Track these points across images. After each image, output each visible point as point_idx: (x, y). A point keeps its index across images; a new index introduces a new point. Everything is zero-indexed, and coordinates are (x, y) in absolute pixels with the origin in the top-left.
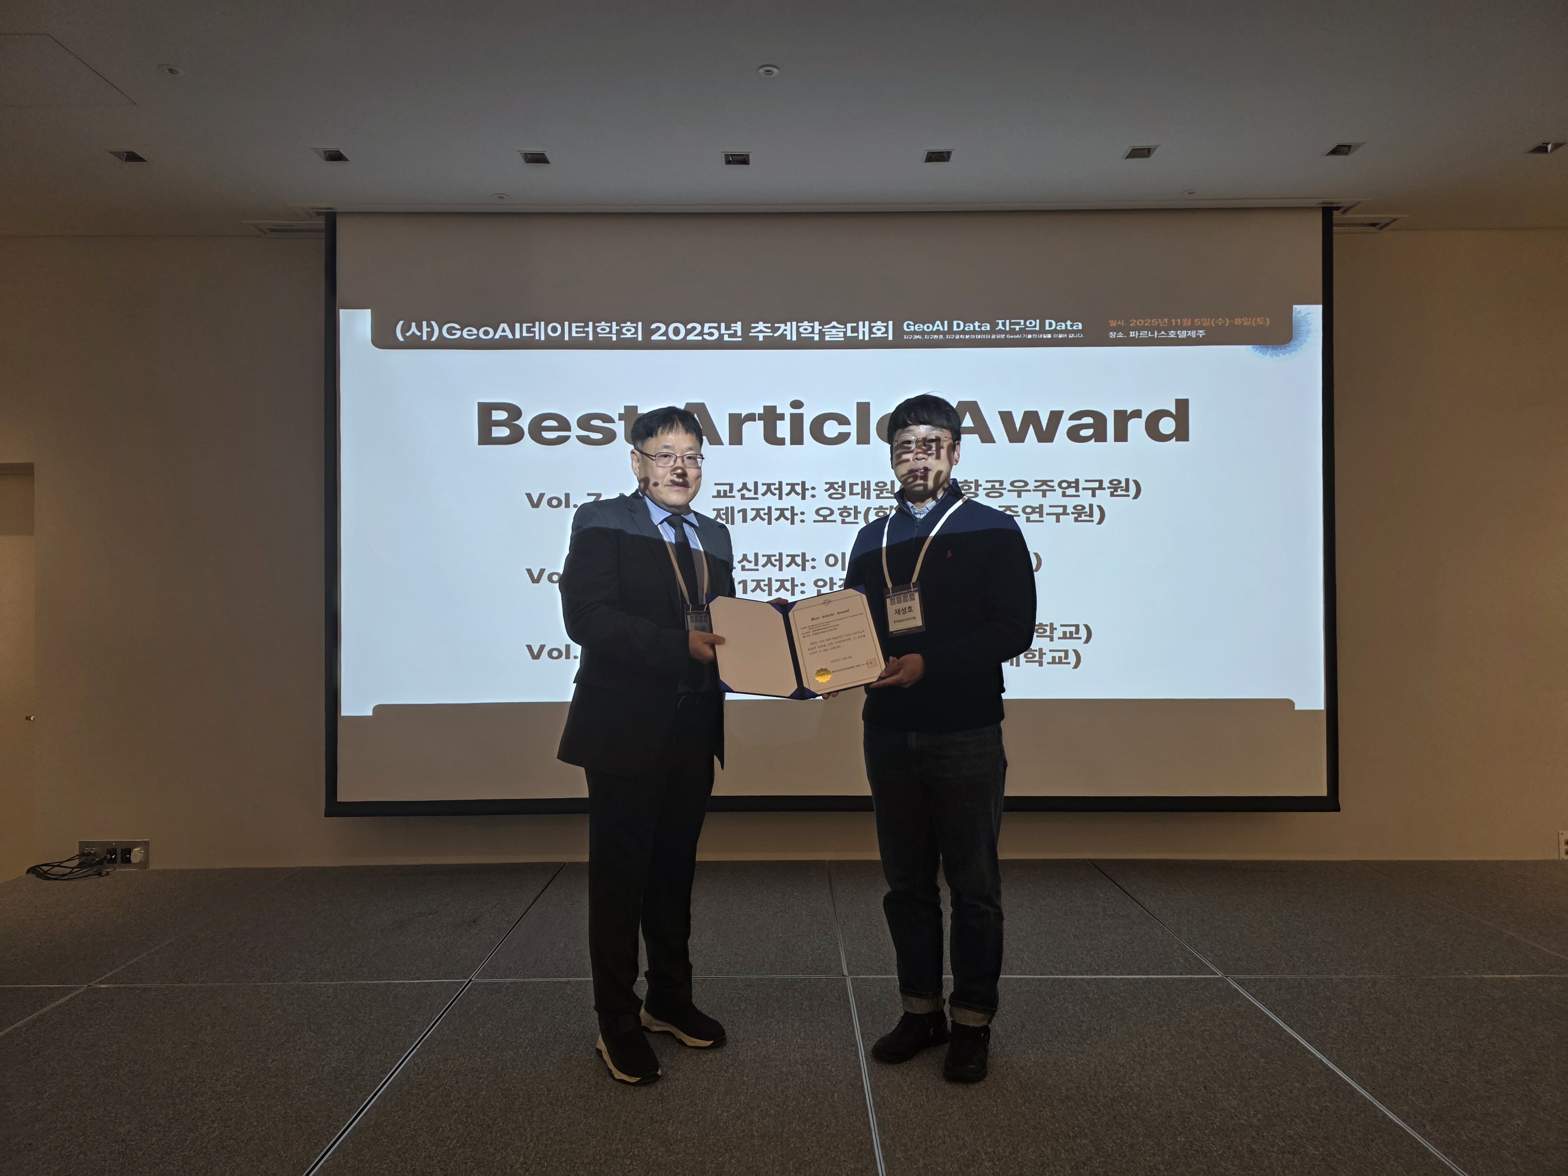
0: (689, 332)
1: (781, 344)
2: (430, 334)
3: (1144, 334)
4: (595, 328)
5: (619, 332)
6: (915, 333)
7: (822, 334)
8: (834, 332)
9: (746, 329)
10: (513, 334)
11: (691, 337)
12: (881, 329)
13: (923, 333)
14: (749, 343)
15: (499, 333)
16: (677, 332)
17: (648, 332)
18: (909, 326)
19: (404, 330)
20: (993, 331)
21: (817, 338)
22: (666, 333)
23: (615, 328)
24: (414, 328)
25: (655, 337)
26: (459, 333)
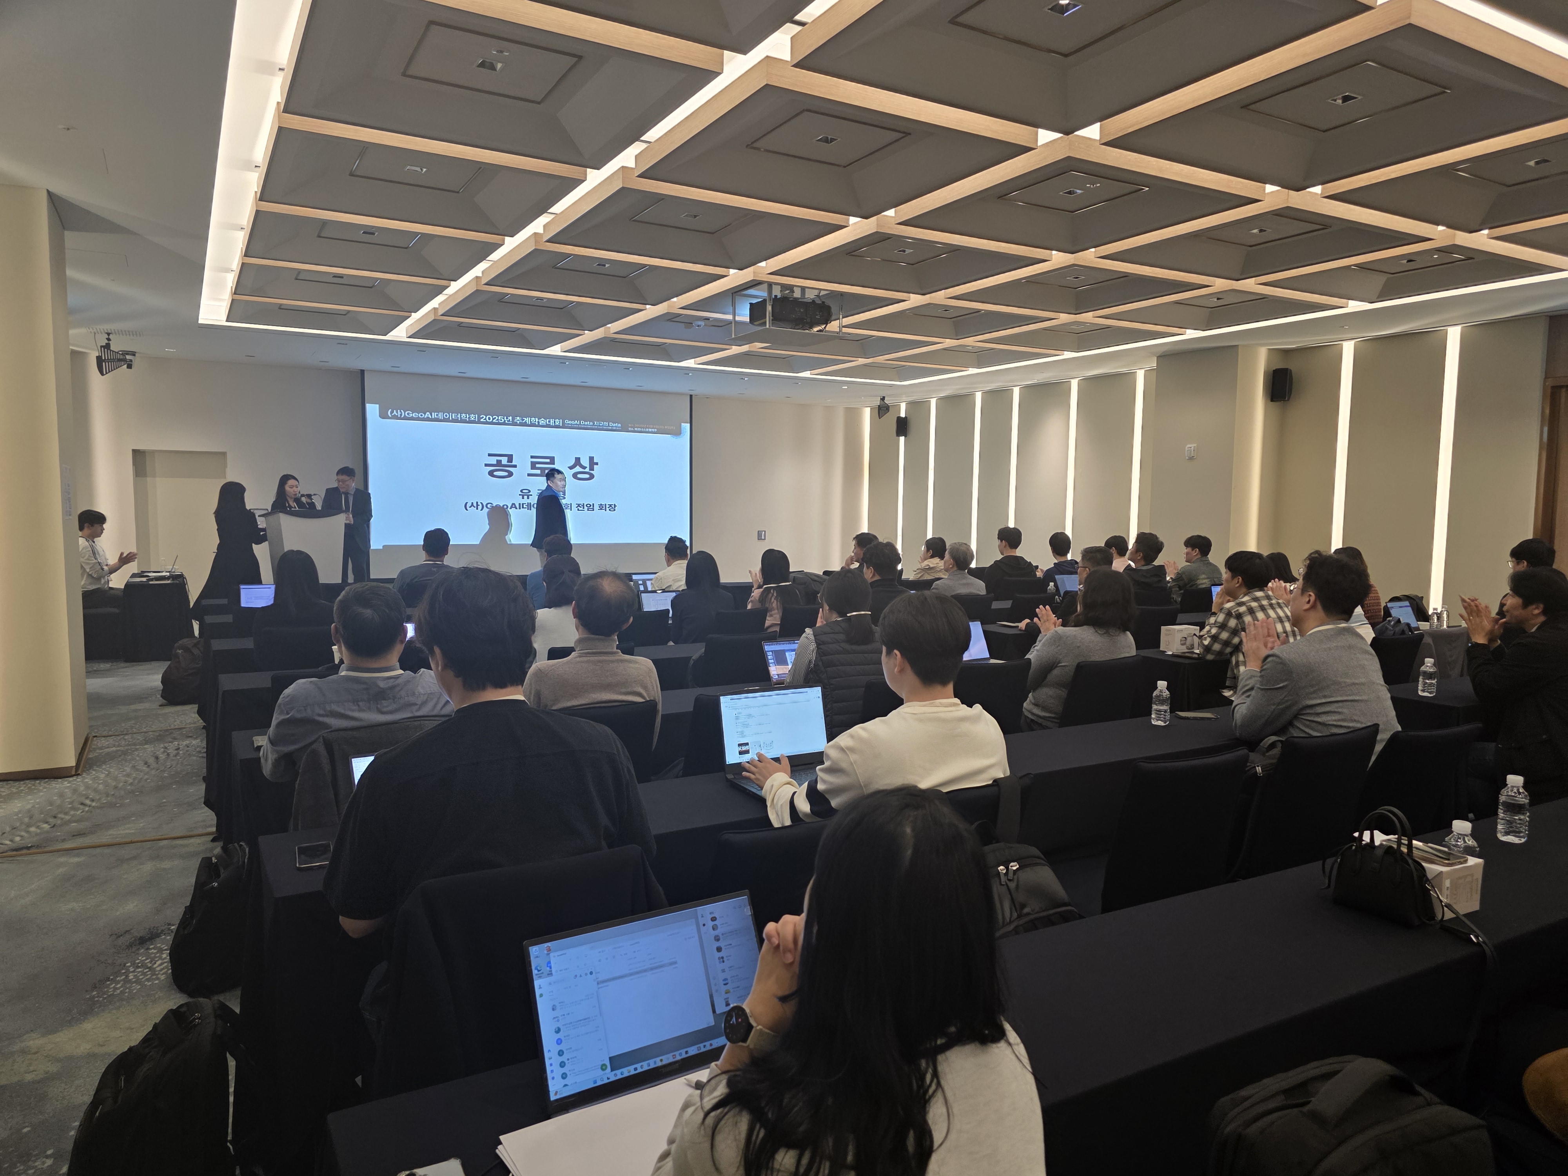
0: (493, 419)
1: (525, 425)
2: (401, 415)
3: (640, 429)
4: (461, 416)
5: (469, 418)
6: (569, 424)
7: (538, 422)
8: (542, 422)
9: (513, 419)
10: (432, 416)
11: (494, 421)
12: (558, 422)
13: (571, 424)
14: (514, 424)
15: (426, 416)
16: (489, 419)
17: (479, 418)
18: (567, 421)
19: (391, 413)
20: (593, 425)
21: (537, 424)
22: (485, 419)
23: (468, 416)
25: (482, 420)
26: (411, 415)
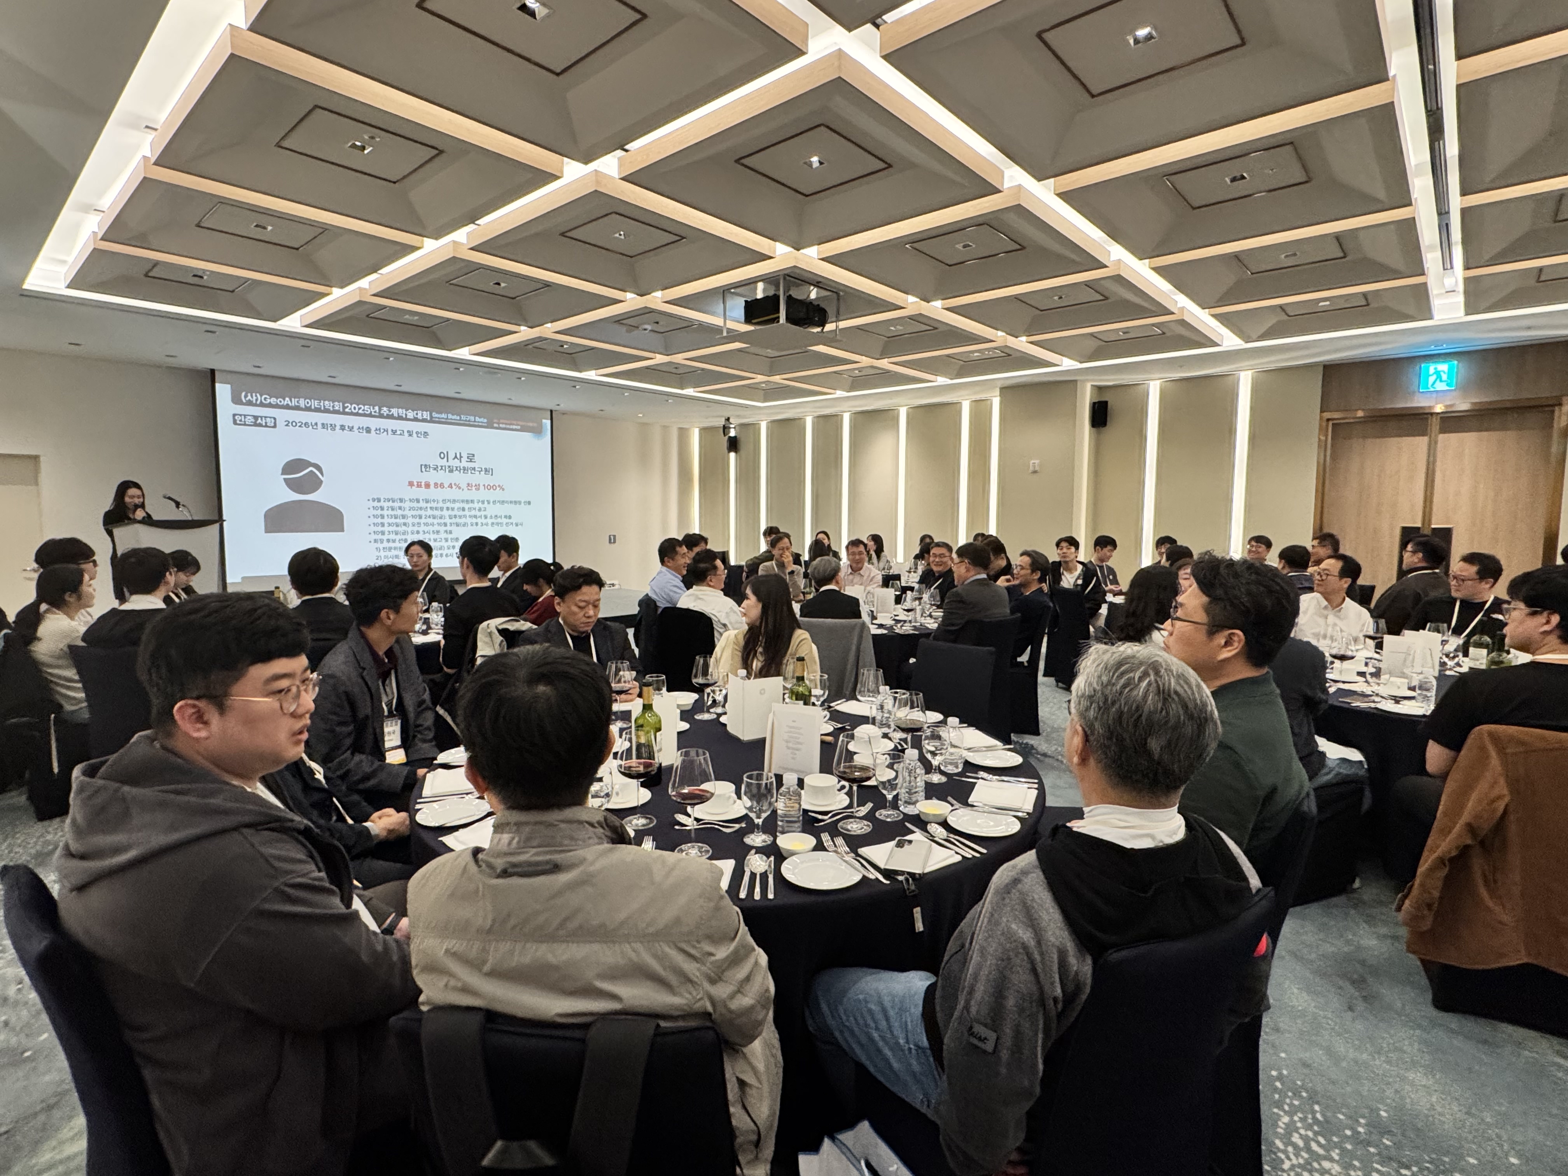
0: (359, 409)
1: (390, 417)
2: (257, 400)
3: (503, 426)
5: (333, 407)
6: (437, 417)
7: (406, 415)
8: (411, 415)
9: (380, 410)
10: (292, 403)
11: (360, 411)
12: (426, 415)
14: (382, 416)
15: (286, 403)
16: (355, 408)
17: (344, 408)
18: (435, 415)
20: (460, 420)
21: (404, 416)
22: (351, 409)
23: (331, 405)
24: (249, 397)
25: (347, 410)
26: (269, 401)
